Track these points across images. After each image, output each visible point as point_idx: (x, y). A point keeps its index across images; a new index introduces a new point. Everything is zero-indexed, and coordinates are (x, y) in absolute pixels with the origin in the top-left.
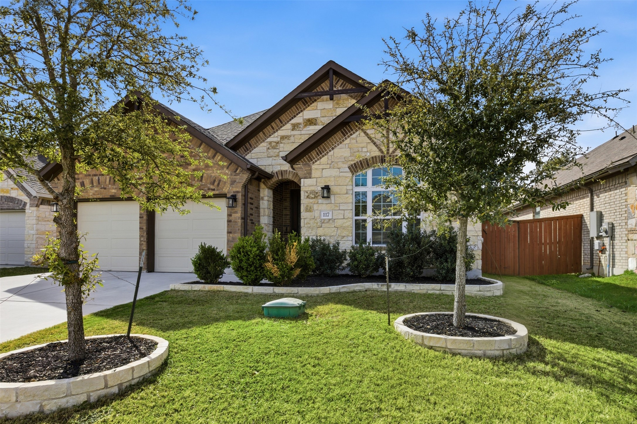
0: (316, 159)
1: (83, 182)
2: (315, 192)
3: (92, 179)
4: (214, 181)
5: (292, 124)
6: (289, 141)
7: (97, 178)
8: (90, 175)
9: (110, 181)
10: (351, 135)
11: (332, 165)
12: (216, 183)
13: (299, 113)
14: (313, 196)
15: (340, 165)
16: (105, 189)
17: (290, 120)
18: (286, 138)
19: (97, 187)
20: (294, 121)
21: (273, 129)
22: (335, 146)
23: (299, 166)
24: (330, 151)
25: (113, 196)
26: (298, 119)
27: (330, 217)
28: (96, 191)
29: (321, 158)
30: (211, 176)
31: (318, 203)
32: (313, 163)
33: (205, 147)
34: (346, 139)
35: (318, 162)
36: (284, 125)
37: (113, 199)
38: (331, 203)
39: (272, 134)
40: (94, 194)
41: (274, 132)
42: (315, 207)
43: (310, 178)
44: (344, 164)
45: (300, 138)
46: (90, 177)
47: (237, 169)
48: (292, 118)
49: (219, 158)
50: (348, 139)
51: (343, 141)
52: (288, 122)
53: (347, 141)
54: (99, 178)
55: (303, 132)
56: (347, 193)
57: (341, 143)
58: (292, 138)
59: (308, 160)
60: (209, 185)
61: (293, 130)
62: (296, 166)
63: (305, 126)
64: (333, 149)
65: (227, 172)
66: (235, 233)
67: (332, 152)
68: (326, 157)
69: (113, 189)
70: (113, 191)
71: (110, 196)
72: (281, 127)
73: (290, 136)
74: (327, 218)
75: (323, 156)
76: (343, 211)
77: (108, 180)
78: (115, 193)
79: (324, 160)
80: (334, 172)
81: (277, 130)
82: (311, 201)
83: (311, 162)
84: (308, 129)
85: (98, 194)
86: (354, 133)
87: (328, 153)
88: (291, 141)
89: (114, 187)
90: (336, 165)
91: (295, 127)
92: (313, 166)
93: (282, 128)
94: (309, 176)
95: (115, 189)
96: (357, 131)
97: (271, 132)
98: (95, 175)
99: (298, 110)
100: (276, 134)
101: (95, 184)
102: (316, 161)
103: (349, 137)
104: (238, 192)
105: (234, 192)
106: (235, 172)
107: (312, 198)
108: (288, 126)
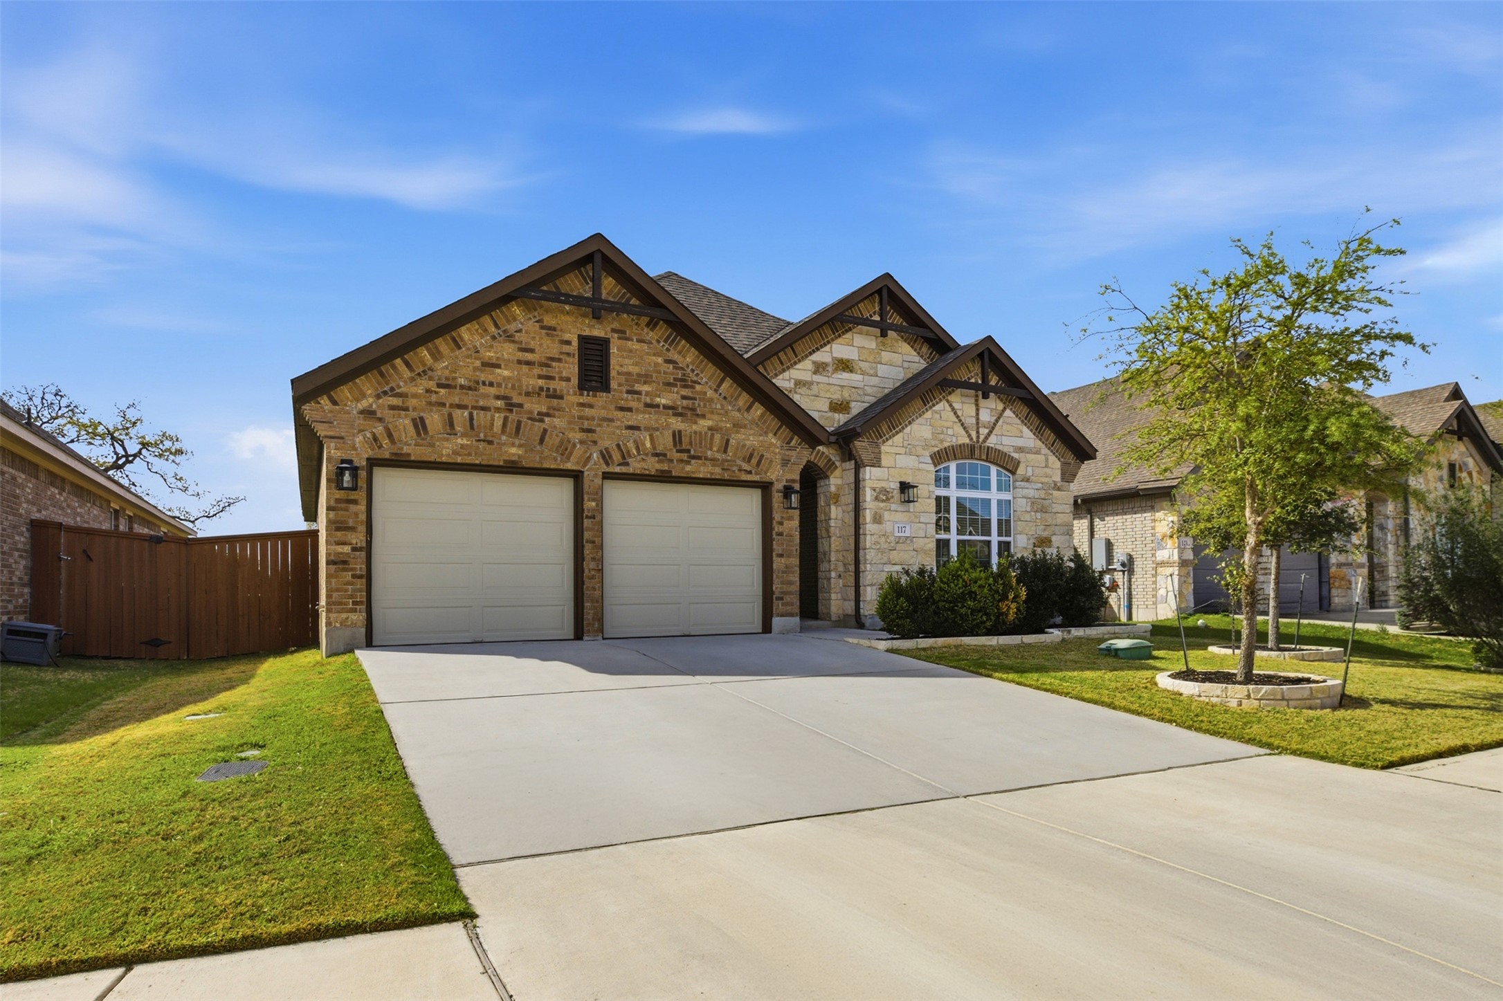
0: (887, 436)
1: (422, 419)
2: (886, 490)
3: (450, 416)
4: (751, 456)
5: (814, 363)
6: (810, 392)
7: (466, 414)
8: (444, 405)
9: (504, 425)
10: (934, 405)
11: (910, 451)
12: (754, 461)
13: (825, 345)
14: (884, 498)
15: (920, 451)
16: (490, 443)
17: (811, 354)
18: (804, 385)
19: (463, 435)
20: (817, 357)
21: (782, 363)
22: (913, 420)
23: (863, 444)
24: (906, 426)
25: (513, 462)
26: (822, 356)
27: (907, 534)
28: (462, 446)
29: (894, 436)
30: (744, 446)
31: (890, 510)
32: (884, 442)
33: (731, 386)
34: (927, 410)
35: (890, 442)
36: (800, 361)
37: (512, 468)
38: (909, 512)
39: (781, 373)
40: (455, 453)
41: (784, 371)
42: (886, 515)
43: (879, 467)
44: (924, 449)
45: (828, 391)
46: (445, 411)
47: (792, 439)
48: (814, 351)
49: (759, 412)
50: (930, 412)
51: (924, 413)
52: (807, 356)
53: (928, 415)
54: (471, 415)
55: (832, 381)
56: (929, 498)
57: (920, 416)
58: (815, 387)
59: (876, 436)
60: (739, 462)
61: (815, 373)
62: (859, 443)
63: (836, 370)
64: (910, 423)
65: (774, 441)
66: (789, 556)
67: (909, 428)
68: (901, 435)
69: (513, 445)
70: (514, 450)
71: (505, 461)
72: (795, 363)
73: (811, 383)
74: (903, 534)
75: (897, 433)
76: (923, 526)
77: (498, 423)
78: (519, 456)
79: (898, 439)
80: (910, 461)
81: (788, 368)
82: (882, 505)
83: (881, 440)
84: (840, 376)
85: (470, 454)
86: (937, 403)
87: (903, 428)
88: (813, 393)
89: (517, 442)
90: (913, 450)
91: (819, 368)
92: (883, 448)
93: (798, 366)
94: (877, 463)
95: (520, 446)
96: (941, 400)
97: (779, 368)
98: (460, 407)
99: (823, 340)
100: (786, 374)
101: (458, 428)
102: (887, 440)
103: (931, 408)
104: (794, 481)
105: (787, 481)
106: (788, 443)
107: (883, 501)
108: (807, 364)
